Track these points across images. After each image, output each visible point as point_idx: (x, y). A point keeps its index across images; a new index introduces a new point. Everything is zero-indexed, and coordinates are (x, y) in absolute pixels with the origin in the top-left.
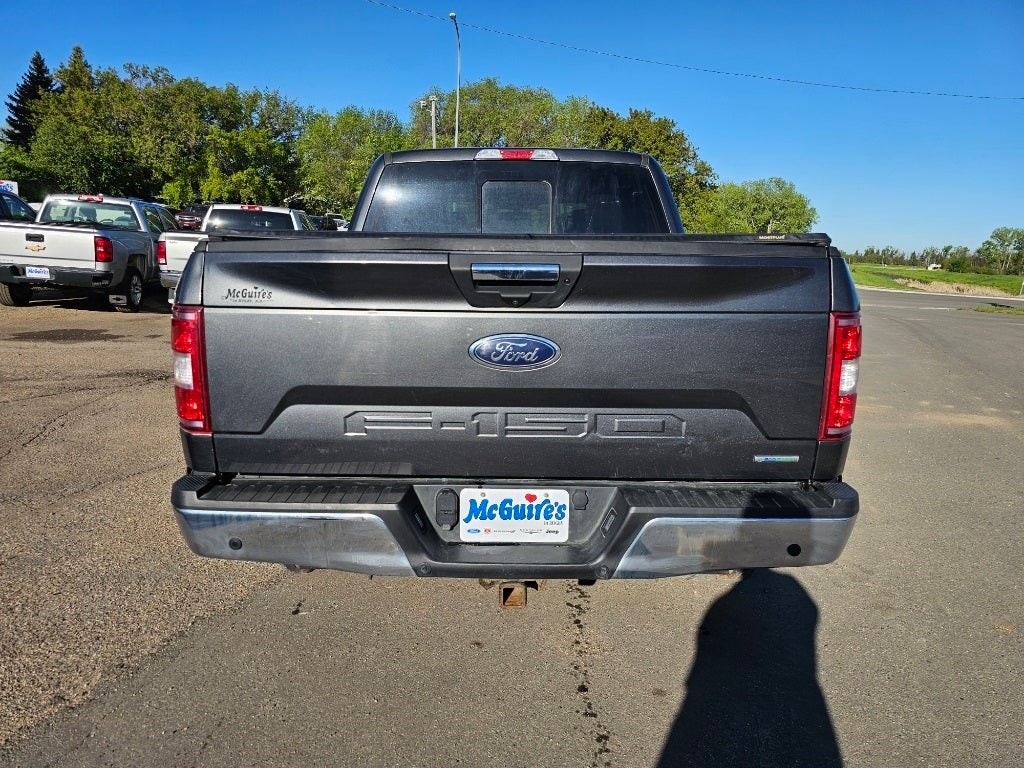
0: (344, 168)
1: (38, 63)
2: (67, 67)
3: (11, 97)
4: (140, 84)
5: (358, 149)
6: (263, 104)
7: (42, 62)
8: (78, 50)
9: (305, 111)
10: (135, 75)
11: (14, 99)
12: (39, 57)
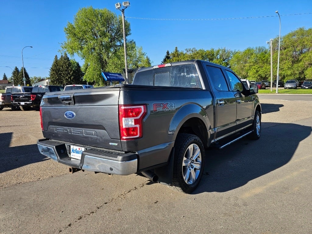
0: (244, 66)
1: (168, 53)
2: (173, 53)
3: (162, 62)
4: (189, 53)
5: (249, 61)
6: (221, 52)
7: (169, 53)
8: (176, 48)
9: (233, 52)
10: (188, 51)
11: (163, 62)
12: (168, 51)
